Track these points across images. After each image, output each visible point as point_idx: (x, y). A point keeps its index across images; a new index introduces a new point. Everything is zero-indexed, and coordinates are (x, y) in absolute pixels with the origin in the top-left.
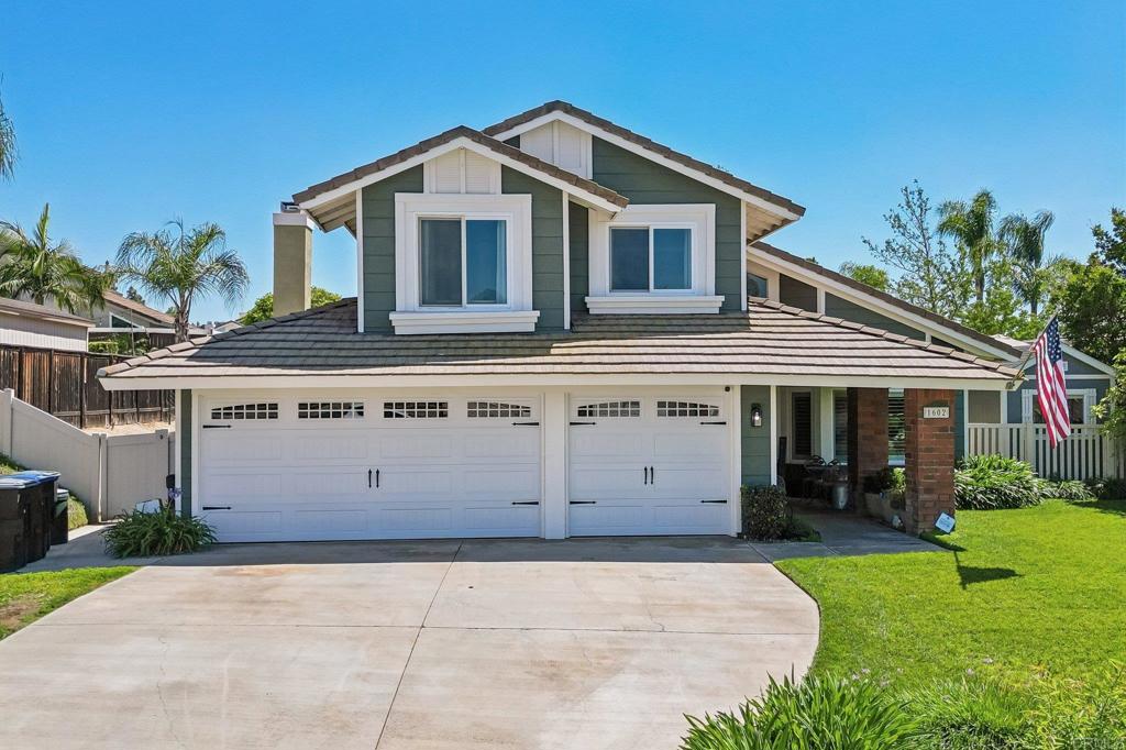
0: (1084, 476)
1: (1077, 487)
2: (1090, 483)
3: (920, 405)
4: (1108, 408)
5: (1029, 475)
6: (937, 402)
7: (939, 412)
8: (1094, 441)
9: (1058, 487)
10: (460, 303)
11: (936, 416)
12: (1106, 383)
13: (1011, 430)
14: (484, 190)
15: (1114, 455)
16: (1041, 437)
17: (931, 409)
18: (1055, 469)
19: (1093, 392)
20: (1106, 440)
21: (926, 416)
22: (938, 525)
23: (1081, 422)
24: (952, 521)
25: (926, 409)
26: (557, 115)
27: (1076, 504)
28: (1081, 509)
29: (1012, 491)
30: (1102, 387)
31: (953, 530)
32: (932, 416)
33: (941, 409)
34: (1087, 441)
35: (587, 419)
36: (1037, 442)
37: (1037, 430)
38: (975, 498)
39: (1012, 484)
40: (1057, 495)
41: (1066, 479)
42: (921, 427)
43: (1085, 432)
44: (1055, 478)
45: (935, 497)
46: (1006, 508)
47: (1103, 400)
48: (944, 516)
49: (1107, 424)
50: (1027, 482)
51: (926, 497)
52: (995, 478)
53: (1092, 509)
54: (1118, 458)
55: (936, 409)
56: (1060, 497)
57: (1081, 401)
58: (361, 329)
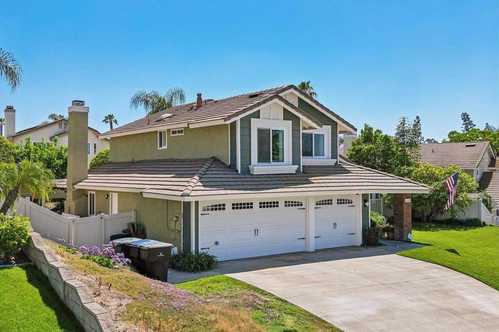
6: (406, 197)
7: (408, 200)
10: (270, 162)
14: (277, 118)
21: (405, 202)
22: (408, 237)
26: (292, 90)
35: (318, 206)
42: (404, 205)
45: (407, 228)
58: (240, 172)
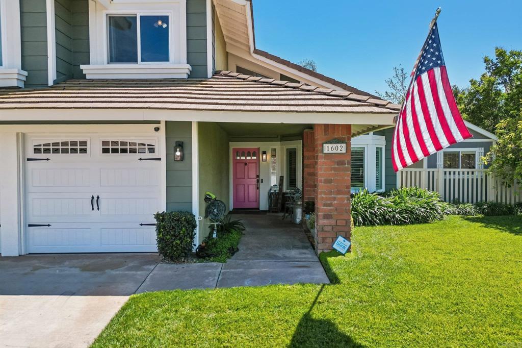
0: (475, 201)
1: (469, 207)
2: (478, 205)
3: (320, 142)
4: (491, 158)
5: (435, 200)
6: (335, 139)
7: (337, 148)
8: (482, 179)
9: (458, 208)
11: (335, 151)
12: (491, 143)
13: (429, 172)
15: (494, 187)
16: (448, 177)
17: (330, 145)
18: (456, 196)
19: (482, 149)
20: (489, 178)
21: (325, 151)
22: (335, 246)
23: (474, 168)
24: (347, 243)
25: (325, 146)
27: (468, 219)
28: (471, 223)
29: (422, 212)
30: (487, 147)
31: (349, 251)
32: (330, 151)
33: (339, 145)
34: (477, 179)
35: (42, 155)
36: (445, 180)
37: (445, 173)
38: (394, 217)
39: (422, 207)
40: (457, 212)
41: (463, 203)
42: (320, 161)
43: (476, 174)
44: (456, 202)
45: (333, 222)
46: (418, 223)
47: (488, 153)
48: (340, 239)
49: (490, 168)
50: (433, 205)
51: (326, 222)
52: (410, 203)
53: (479, 224)
54: (497, 189)
55: (334, 145)
56: (459, 214)
57: (474, 155)
